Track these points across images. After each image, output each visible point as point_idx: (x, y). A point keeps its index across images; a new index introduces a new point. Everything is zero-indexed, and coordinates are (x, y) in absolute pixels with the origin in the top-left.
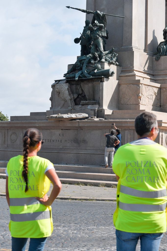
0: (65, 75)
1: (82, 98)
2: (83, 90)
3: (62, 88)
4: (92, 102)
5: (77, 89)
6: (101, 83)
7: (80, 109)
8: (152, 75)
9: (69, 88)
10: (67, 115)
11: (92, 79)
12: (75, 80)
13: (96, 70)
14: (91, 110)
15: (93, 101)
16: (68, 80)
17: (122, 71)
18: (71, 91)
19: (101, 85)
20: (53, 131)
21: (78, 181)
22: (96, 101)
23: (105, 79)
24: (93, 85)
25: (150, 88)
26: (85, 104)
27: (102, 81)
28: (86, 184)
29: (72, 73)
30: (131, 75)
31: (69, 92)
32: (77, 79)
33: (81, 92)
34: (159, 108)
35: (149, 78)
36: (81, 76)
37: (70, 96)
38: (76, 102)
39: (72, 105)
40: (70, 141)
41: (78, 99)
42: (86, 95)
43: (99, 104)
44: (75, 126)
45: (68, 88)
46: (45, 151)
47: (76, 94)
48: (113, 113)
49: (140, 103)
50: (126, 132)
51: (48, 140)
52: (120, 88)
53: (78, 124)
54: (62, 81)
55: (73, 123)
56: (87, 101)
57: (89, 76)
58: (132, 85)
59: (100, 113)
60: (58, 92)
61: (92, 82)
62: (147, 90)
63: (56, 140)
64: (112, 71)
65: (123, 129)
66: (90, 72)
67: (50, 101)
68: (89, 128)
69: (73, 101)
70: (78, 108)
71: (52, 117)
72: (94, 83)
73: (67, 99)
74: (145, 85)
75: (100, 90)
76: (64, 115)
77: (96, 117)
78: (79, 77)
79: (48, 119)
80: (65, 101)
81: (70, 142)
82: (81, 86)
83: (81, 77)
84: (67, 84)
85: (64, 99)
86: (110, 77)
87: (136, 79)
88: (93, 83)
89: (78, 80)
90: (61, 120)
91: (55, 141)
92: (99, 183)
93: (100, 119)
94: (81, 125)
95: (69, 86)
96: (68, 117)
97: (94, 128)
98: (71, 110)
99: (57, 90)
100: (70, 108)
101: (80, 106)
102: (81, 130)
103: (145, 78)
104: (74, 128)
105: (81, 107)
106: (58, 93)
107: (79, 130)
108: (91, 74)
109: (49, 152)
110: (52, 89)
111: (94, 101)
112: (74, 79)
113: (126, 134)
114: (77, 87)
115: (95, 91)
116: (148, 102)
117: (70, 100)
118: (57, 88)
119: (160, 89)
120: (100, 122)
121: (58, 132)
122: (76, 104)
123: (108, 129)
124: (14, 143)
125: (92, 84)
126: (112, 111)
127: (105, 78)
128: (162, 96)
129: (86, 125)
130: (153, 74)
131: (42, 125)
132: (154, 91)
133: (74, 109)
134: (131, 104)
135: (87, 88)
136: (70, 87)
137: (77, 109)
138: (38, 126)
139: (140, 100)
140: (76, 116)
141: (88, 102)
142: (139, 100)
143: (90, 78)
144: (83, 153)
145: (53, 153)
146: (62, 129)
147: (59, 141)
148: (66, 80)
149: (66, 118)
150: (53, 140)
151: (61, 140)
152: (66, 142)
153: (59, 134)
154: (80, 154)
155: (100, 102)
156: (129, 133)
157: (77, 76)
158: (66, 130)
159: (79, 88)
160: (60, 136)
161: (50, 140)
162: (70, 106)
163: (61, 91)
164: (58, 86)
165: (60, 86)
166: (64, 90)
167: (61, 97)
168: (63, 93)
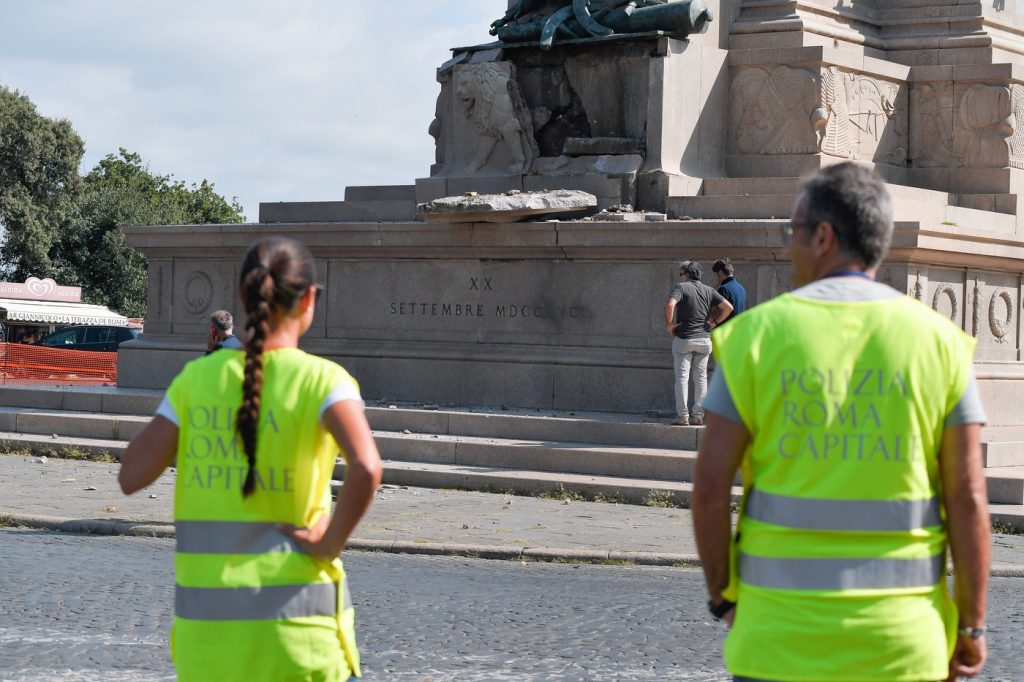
0: (497, 28)
1: (572, 126)
2: (577, 89)
3: (485, 84)
4: (616, 142)
5: (547, 85)
6: (653, 62)
7: (561, 172)
8: (872, 26)
9: (515, 84)
10: (508, 199)
11: (612, 43)
12: (539, 49)
13: (633, 4)
14: (610, 176)
15: (618, 139)
16: (510, 45)
17: (743, 9)
18: (524, 96)
19: (655, 70)
20: (445, 266)
21: (553, 482)
22: (629, 140)
23: (670, 44)
24: (619, 69)
25: (866, 82)
26: (583, 151)
27: (659, 52)
28: (587, 494)
29: (526, 17)
30: (783, 28)
31: (512, 98)
32: (549, 42)
33: (564, 101)
34: (902, 170)
35: (862, 38)
36: (568, 31)
37: (517, 115)
38: (546, 142)
39: (525, 156)
40: (518, 310)
41: (554, 131)
42: (587, 112)
43: (645, 149)
44: (542, 245)
45: (508, 83)
46: (411, 354)
47: (544, 109)
48: (703, 191)
49: (823, 147)
50: (763, 271)
51: (424, 305)
52: (734, 84)
53: (554, 235)
54: (485, 53)
55: (530, 231)
56: (590, 136)
57: (603, 29)
58: (788, 70)
59: (648, 192)
60: (467, 100)
61: (615, 57)
62: (852, 92)
63: (459, 307)
64: (702, 10)
65: (750, 261)
66: (607, 13)
67: (432, 140)
68: (599, 256)
69: (532, 139)
70: (551, 167)
71: (440, 205)
72: (623, 60)
73: (504, 129)
74: (842, 69)
75: (647, 90)
76: (495, 197)
77: (629, 207)
78: (559, 35)
79: (423, 213)
80: (499, 138)
81: (519, 314)
82: (565, 72)
83: (568, 37)
84: (507, 64)
85: (491, 130)
86: (690, 37)
87: (805, 44)
88: (617, 60)
89: (554, 46)
90: (480, 218)
91: (453, 308)
92: (647, 490)
93: (647, 218)
94: (566, 240)
95: (515, 76)
96: (510, 205)
97: (620, 257)
98: (524, 175)
99: (460, 88)
100: (518, 168)
101: (562, 159)
102: (566, 261)
103: (841, 39)
104: (536, 256)
105: (566, 165)
106: (468, 104)
107: (558, 261)
108: (609, 19)
110: (440, 85)
111: (624, 140)
112: (534, 43)
113: (760, 280)
114: (550, 77)
115: (625, 96)
116: (853, 143)
117: (518, 135)
118: (464, 83)
119: (908, 87)
120: (651, 227)
121: (466, 272)
122: (545, 152)
125: (613, 65)
126: (698, 182)
127: (672, 37)
128: (916, 116)
129: (587, 243)
130: (879, 23)
131: (395, 240)
132: (883, 97)
133: (536, 174)
135: (590, 81)
136: (517, 78)
137: (549, 170)
138: (379, 243)
139: (823, 134)
140: (545, 201)
141: (596, 144)
142: (818, 133)
143: (606, 37)
144: (573, 360)
145: (445, 362)
146: (483, 260)
147: (469, 309)
148: (504, 49)
149: (501, 209)
150: (444, 306)
151: (479, 306)
152: (501, 313)
153: (472, 279)
154: (561, 364)
155: (647, 141)
156: (775, 275)
157: (550, 32)
158: (501, 264)
159: (557, 83)
160: (477, 288)
161: (433, 305)
162: (520, 161)
163: (481, 93)
164: (468, 73)
165: (476, 74)
166: (491, 92)
167: (479, 122)
168: (487, 102)
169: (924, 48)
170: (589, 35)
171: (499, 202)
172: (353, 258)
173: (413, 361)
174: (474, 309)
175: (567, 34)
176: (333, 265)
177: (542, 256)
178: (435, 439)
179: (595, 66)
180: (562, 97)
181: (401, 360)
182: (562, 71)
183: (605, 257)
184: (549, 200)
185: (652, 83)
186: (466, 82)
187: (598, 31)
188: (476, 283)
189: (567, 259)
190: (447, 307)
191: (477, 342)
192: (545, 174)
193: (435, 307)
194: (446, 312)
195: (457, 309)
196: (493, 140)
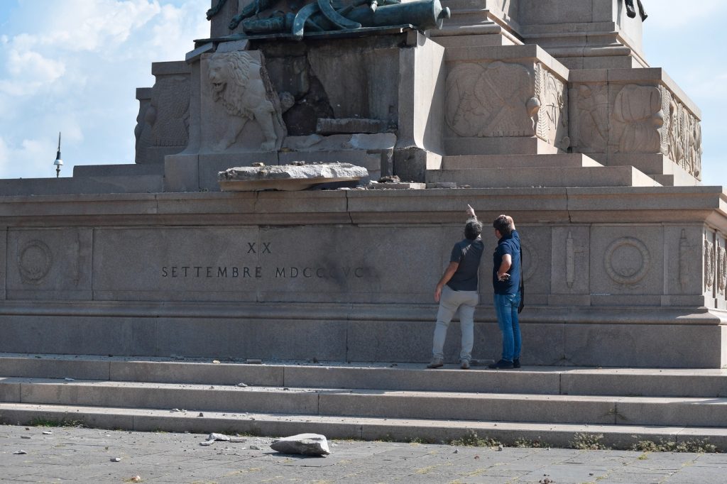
1: (316, 109)
3: (238, 70)
4: (366, 123)
5: (289, 73)
6: (403, 52)
7: (316, 149)
8: (520, 38)
9: (265, 71)
10: (301, 168)
11: (361, 33)
12: (285, 41)
13: (376, 2)
14: (369, 152)
15: (367, 120)
16: (256, 37)
18: (275, 84)
19: (406, 58)
20: (220, 232)
22: (378, 121)
23: (419, 36)
24: (363, 59)
25: (551, 79)
26: (336, 130)
27: (408, 43)
30: (483, 31)
31: (265, 83)
32: (301, 33)
33: (304, 87)
36: (315, 25)
37: (270, 98)
38: (291, 123)
39: (276, 134)
40: (300, 271)
41: (299, 113)
42: (330, 97)
43: (397, 128)
44: (331, 210)
45: (261, 69)
46: (191, 313)
47: (288, 94)
49: (538, 131)
50: (557, 233)
51: (198, 268)
52: (450, 77)
53: (344, 202)
54: (232, 43)
55: (319, 198)
56: (334, 118)
57: (352, 23)
58: (503, 65)
59: (408, 164)
60: (219, 84)
61: (360, 48)
62: (546, 87)
63: (235, 270)
64: (441, 9)
65: (543, 223)
66: (350, 10)
68: (386, 221)
69: (281, 120)
70: (304, 145)
71: (240, 173)
72: (369, 51)
73: (257, 110)
74: (544, 66)
75: (398, 76)
76: (289, 167)
77: (398, 178)
78: (308, 27)
79: (225, 180)
80: (250, 118)
81: (301, 275)
82: (307, 62)
83: (314, 29)
84: (258, 53)
85: (242, 110)
87: (503, 44)
88: (362, 51)
89: (305, 37)
91: (229, 271)
94: (355, 206)
95: (265, 63)
97: (409, 221)
98: (279, 152)
99: (213, 74)
100: (271, 145)
101: (314, 138)
102: (350, 226)
104: (321, 222)
105: (318, 143)
106: (219, 88)
107: (341, 226)
108: (355, 15)
109: (210, 317)
111: (372, 121)
113: (554, 240)
114: (293, 66)
115: (369, 83)
116: (548, 129)
117: (270, 115)
118: (217, 69)
119: (568, 86)
122: (291, 132)
124: (39, 282)
125: (358, 55)
126: (439, 157)
128: (575, 111)
129: (379, 209)
131: (173, 208)
132: (558, 93)
133: (290, 150)
134: (501, 134)
135: (333, 70)
136: (266, 66)
137: (303, 148)
138: (154, 211)
139: (536, 119)
141: (348, 124)
142: (532, 119)
143: (356, 30)
144: (367, 315)
145: (229, 320)
146: (261, 226)
147: (246, 271)
148: (250, 40)
149: (298, 177)
150: (220, 269)
151: (257, 268)
152: (280, 275)
153: (249, 243)
154: (355, 319)
155: (399, 121)
156: (570, 236)
157: (301, 25)
158: (280, 230)
159: (299, 71)
160: (254, 252)
161: (208, 268)
162: (272, 139)
163: (234, 78)
164: (220, 60)
165: (229, 61)
166: (243, 77)
167: (230, 105)
168: (240, 86)
169: (569, 56)
170: (339, 28)
171: (296, 171)
172: (121, 226)
173: (194, 319)
174: (252, 271)
175: (314, 27)
176: (98, 232)
177: (327, 222)
178: (286, 391)
179: (338, 57)
180: (303, 84)
181: (179, 319)
182: (304, 60)
183: (393, 221)
184: (336, 170)
185: (403, 70)
186: (220, 68)
187: (346, 24)
188: (254, 247)
189: (352, 224)
190: (223, 270)
191: (257, 301)
192: (301, 151)
193: (210, 270)
194: (222, 274)
195: (234, 272)
196: (244, 121)
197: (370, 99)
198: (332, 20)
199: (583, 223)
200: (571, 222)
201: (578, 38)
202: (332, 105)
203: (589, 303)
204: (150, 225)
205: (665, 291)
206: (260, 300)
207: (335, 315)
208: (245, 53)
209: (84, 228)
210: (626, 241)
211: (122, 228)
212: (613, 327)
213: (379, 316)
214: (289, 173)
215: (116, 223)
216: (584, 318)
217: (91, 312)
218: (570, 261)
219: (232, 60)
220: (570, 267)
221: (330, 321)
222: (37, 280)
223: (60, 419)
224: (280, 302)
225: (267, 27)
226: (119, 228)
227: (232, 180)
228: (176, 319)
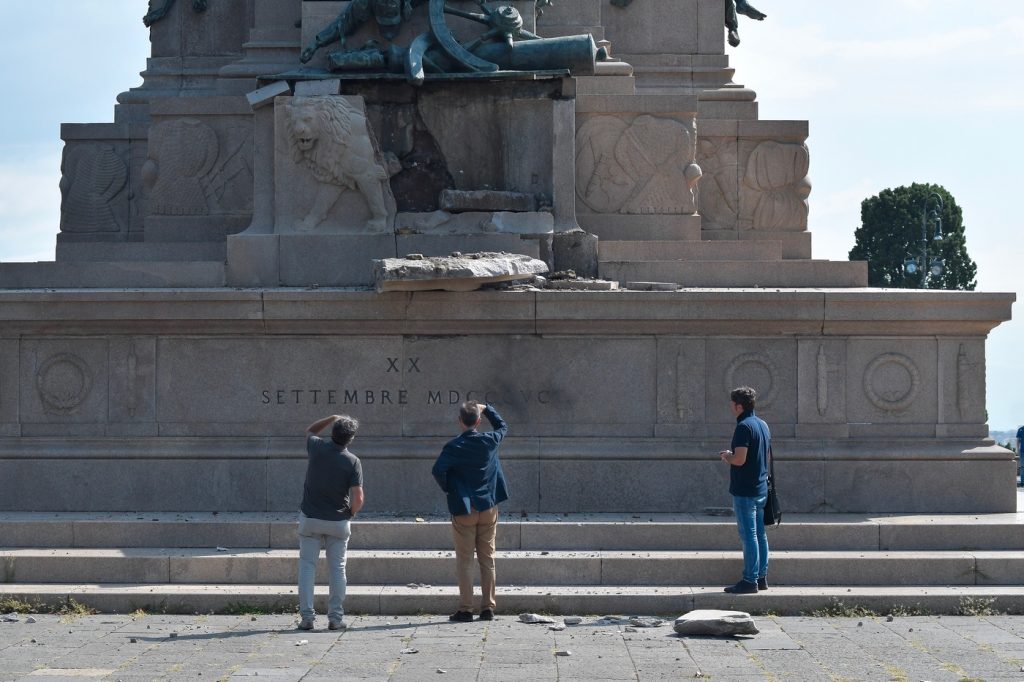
1: (433, 175)
2: (434, 133)
3: (335, 122)
4: (507, 197)
5: (391, 126)
6: (557, 104)
9: (370, 124)
11: (502, 78)
13: (511, 36)
14: (524, 237)
18: (385, 140)
19: (562, 114)
20: (348, 343)
22: (522, 195)
24: (496, 112)
26: (472, 206)
27: (563, 94)
30: (607, 72)
31: (372, 140)
32: (421, 75)
33: (409, 144)
36: (433, 64)
37: (378, 161)
39: (387, 209)
40: (461, 395)
41: (407, 181)
42: (448, 160)
44: (514, 317)
45: (366, 123)
47: (393, 154)
50: (805, 347)
51: (315, 391)
57: (486, 64)
59: (569, 256)
60: (308, 140)
61: (493, 97)
63: (370, 394)
65: (788, 335)
68: (583, 331)
69: (390, 191)
70: (427, 225)
72: (503, 101)
73: (360, 177)
75: (550, 137)
78: (426, 66)
80: (351, 186)
84: (359, 99)
85: (341, 176)
88: (495, 101)
89: (426, 81)
91: (361, 396)
96: (489, 271)
97: (614, 331)
98: (397, 234)
99: (302, 126)
100: (382, 225)
102: (530, 337)
104: (493, 331)
105: (447, 222)
106: (307, 145)
107: (518, 337)
108: (487, 52)
111: (514, 194)
113: (802, 355)
114: (396, 117)
115: (504, 143)
117: (380, 184)
118: (307, 120)
123: (696, 334)
124: (73, 412)
125: (489, 105)
134: (652, 210)
135: (454, 124)
137: (426, 229)
138: (259, 316)
142: (691, 192)
143: (493, 74)
144: (566, 453)
146: (406, 336)
147: (385, 395)
148: (342, 81)
150: (347, 393)
151: (401, 392)
152: (434, 400)
153: (389, 359)
154: (548, 459)
155: (554, 196)
156: (822, 351)
157: (418, 63)
158: (433, 341)
159: (404, 124)
160: (397, 370)
161: (330, 392)
162: (382, 215)
163: (331, 133)
164: (310, 107)
165: (322, 109)
166: (344, 132)
167: (323, 168)
168: (339, 144)
170: (471, 71)
172: (200, 334)
174: (394, 396)
175: (432, 66)
176: (165, 343)
177: (501, 331)
179: (461, 107)
180: (408, 141)
182: (412, 110)
185: (558, 129)
186: (310, 118)
187: (478, 65)
188: (396, 364)
189: (536, 334)
190: (351, 394)
191: (403, 436)
192: (427, 233)
193: (333, 394)
194: (351, 400)
195: (367, 397)
196: (340, 191)
197: (506, 165)
198: (459, 59)
199: (839, 335)
200: (823, 334)
201: (681, 75)
202: (450, 171)
203: (846, 435)
204: (242, 334)
205: (941, 420)
206: (407, 434)
207: (522, 453)
208: (342, 98)
209: (141, 337)
210: (891, 358)
211: (201, 337)
212: (884, 464)
213: (583, 453)
214: (473, 270)
215: (194, 331)
216: (848, 453)
217: (166, 453)
218: (823, 383)
219: (325, 107)
220: (823, 390)
221: (515, 461)
222: (70, 409)
223: (271, 604)
224: (436, 436)
225: (365, 63)
226: (196, 337)
227: (404, 280)
228: (295, 460)
